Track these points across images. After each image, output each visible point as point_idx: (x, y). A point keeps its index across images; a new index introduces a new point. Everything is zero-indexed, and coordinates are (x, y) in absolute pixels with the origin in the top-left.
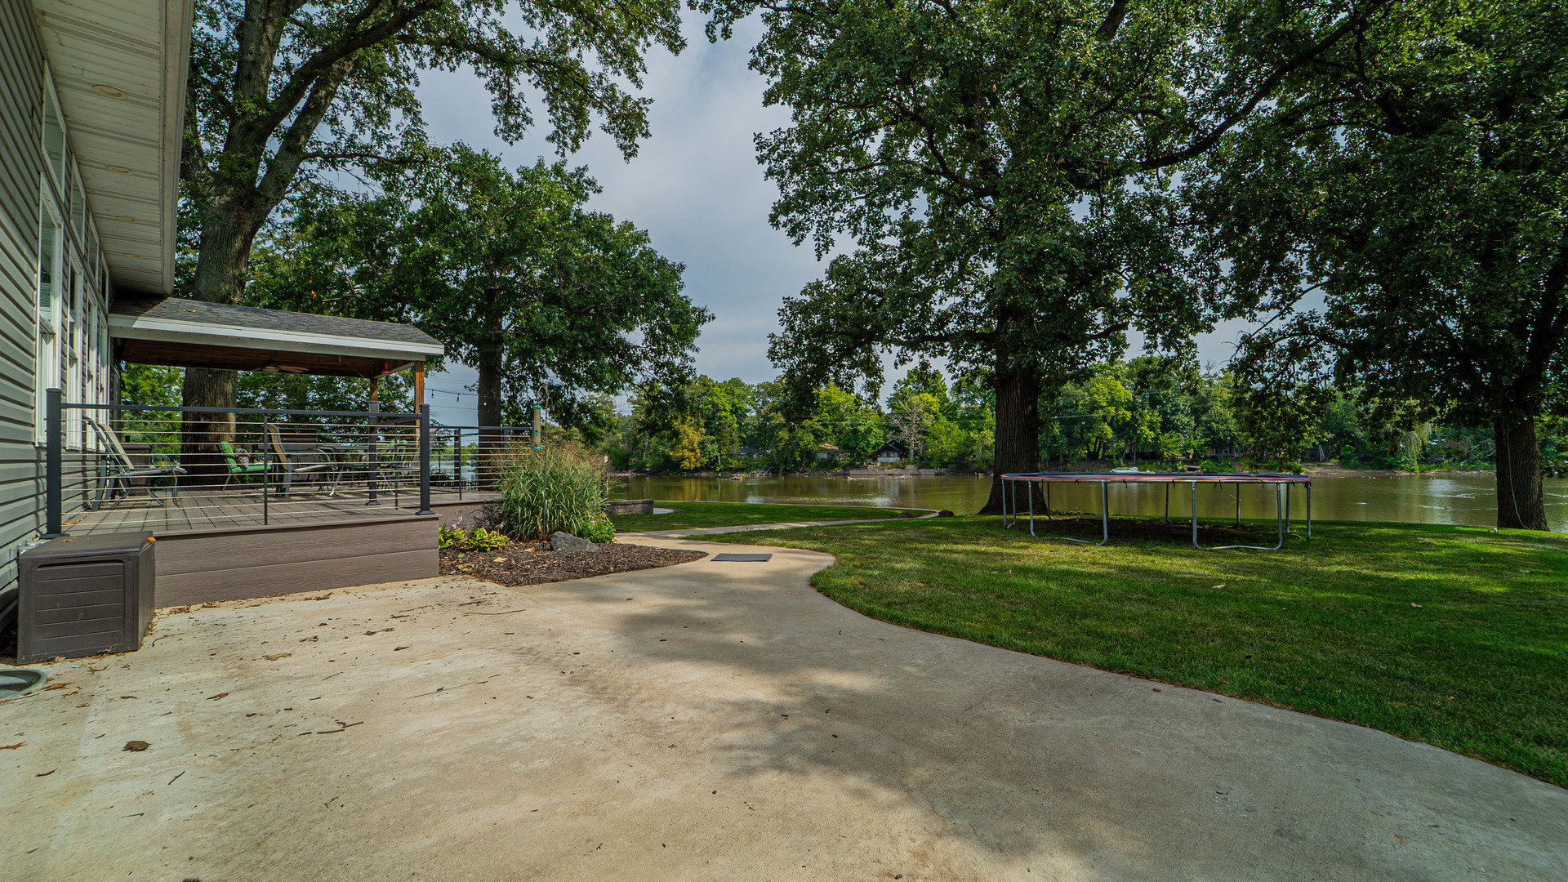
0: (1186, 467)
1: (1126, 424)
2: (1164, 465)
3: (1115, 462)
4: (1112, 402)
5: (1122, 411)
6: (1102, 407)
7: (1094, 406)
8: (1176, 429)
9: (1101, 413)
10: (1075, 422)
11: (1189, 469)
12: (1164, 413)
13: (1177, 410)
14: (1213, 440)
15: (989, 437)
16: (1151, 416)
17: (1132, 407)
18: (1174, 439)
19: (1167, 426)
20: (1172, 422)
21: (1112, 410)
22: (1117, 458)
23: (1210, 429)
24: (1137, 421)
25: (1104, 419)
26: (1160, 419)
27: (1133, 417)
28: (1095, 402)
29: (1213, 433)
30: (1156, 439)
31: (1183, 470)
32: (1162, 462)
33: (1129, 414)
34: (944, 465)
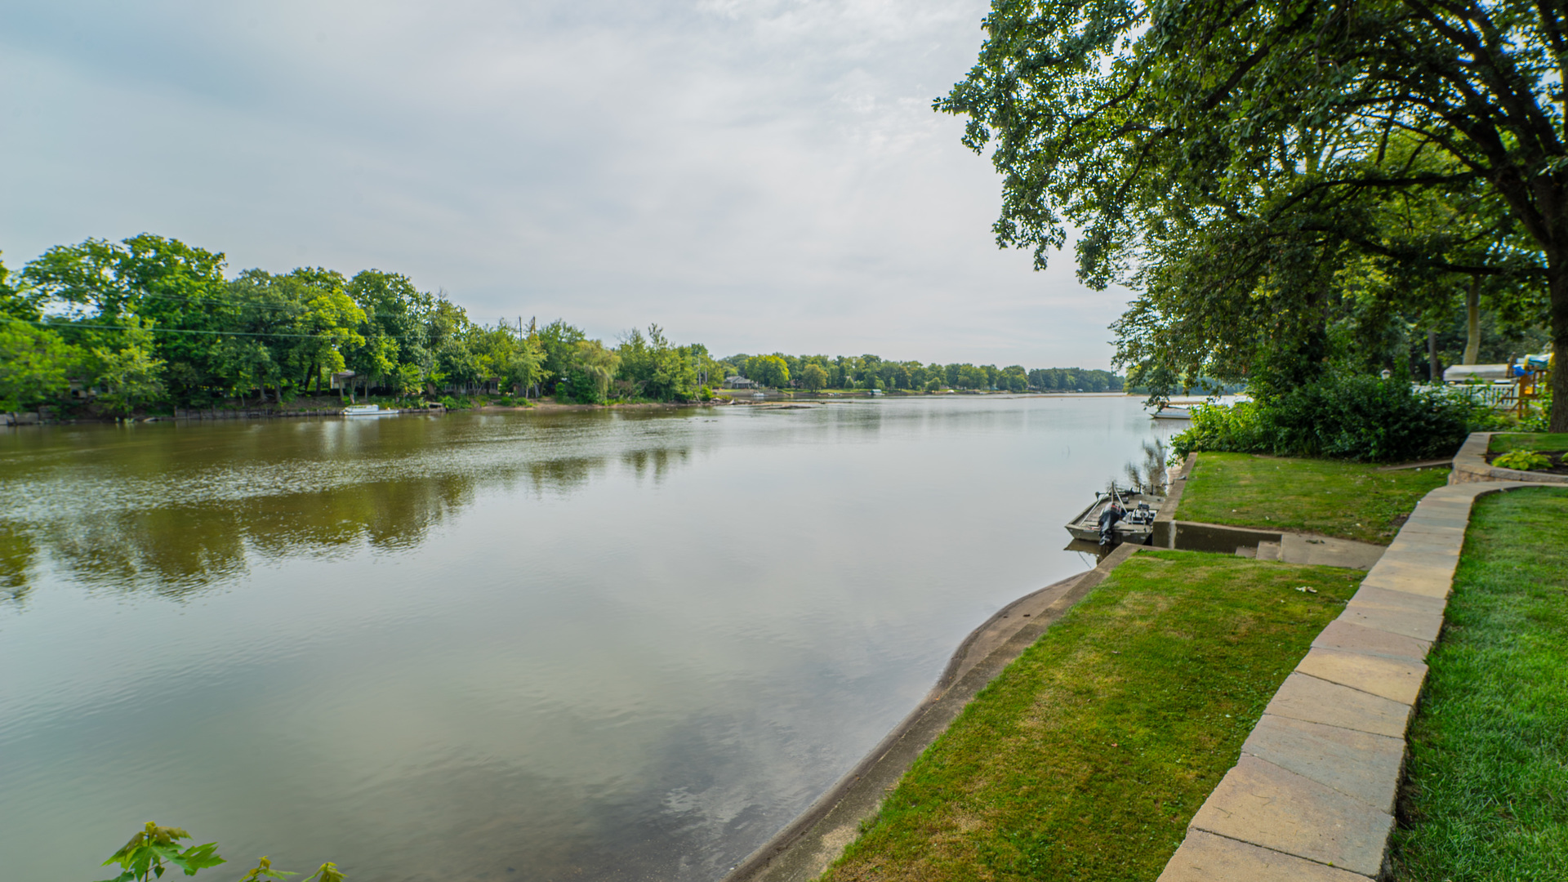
0: (428, 403)
1: (360, 352)
2: (404, 401)
3: (344, 399)
4: (343, 322)
5: (355, 336)
6: (331, 328)
7: (318, 326)
8: (414, 360)
9: (329, 334)
10: (288, 343)
11: (432, 406)
12: (403, 342)
13: (415, 339)
14: (452, 376)
15: (142, 360)
16: (387, 343)
17: (363, 330)
18: (415, 372)
19: (405, 357)
20: (408, 352)
21: (345, 331)
22: (346, 393)
23: (448, 363)
24: (371, 348)
25: (334, 341)
26: (398, 348)
27: (368, 345)
28: (320, 318)
29: (452, 367)
30: (394, 371)
31: (425, 407)
32: (401, 398)
33: (362, 340)
34: (32, 406)
